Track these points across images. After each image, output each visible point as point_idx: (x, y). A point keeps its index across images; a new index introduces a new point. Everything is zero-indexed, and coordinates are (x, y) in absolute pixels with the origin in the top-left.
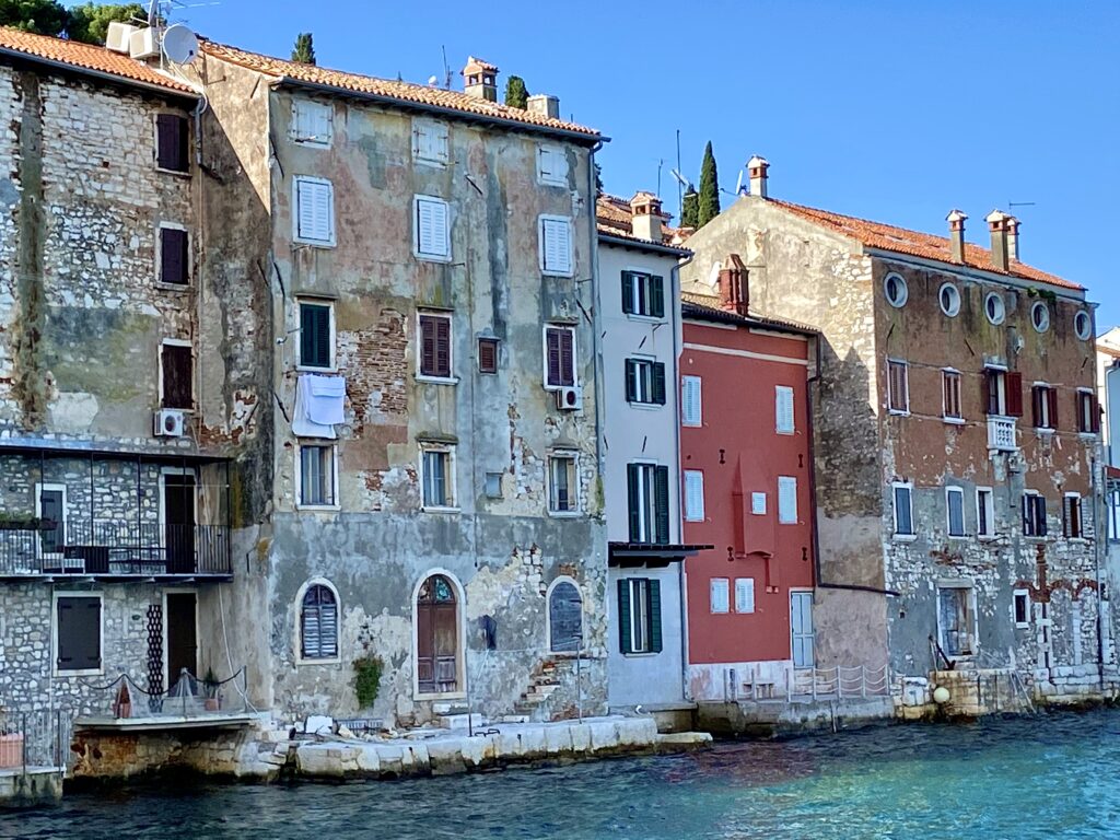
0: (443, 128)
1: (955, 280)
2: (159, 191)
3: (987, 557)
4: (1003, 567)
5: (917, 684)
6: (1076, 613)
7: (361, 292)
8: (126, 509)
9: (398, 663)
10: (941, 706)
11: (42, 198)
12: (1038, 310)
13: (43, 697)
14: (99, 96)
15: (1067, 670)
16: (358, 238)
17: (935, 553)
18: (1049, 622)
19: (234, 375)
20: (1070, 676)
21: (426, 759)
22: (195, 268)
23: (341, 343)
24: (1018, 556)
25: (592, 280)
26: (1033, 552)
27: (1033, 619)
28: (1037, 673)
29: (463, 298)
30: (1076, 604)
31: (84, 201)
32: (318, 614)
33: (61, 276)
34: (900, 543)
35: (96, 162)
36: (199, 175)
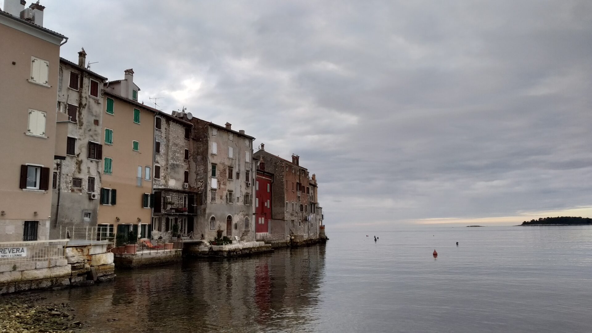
0: (233, 135)
1: (294, 167)
2: (185, 142)
3: (296, 215)
4: (298, 216)
5: (289, 236)
6: (306, 225)
7: (220, 163)
8: (178, 201)
9: (224, 231)
10: (292, 240)
11: (169, 142)
12: (303, 173)
14: (177, 124)
15: (305, 234)
16: (220, 153)
17: (290, 214)
18: (303, 226)
19: (198, 177)
20: (305, 236)
21: (234, 249)
22: (189, 157)
23: (217, 173)
25: (252, 164)
26: (301, 214)
27: (301, 226)
28: (302, 235)
29: (234, 166)
30: (306, 223)
31: (175, 144)
32: (213, 222)
33: (171, 157)
34: (287, 211)
35: (176, 136)
36: (191, 140)
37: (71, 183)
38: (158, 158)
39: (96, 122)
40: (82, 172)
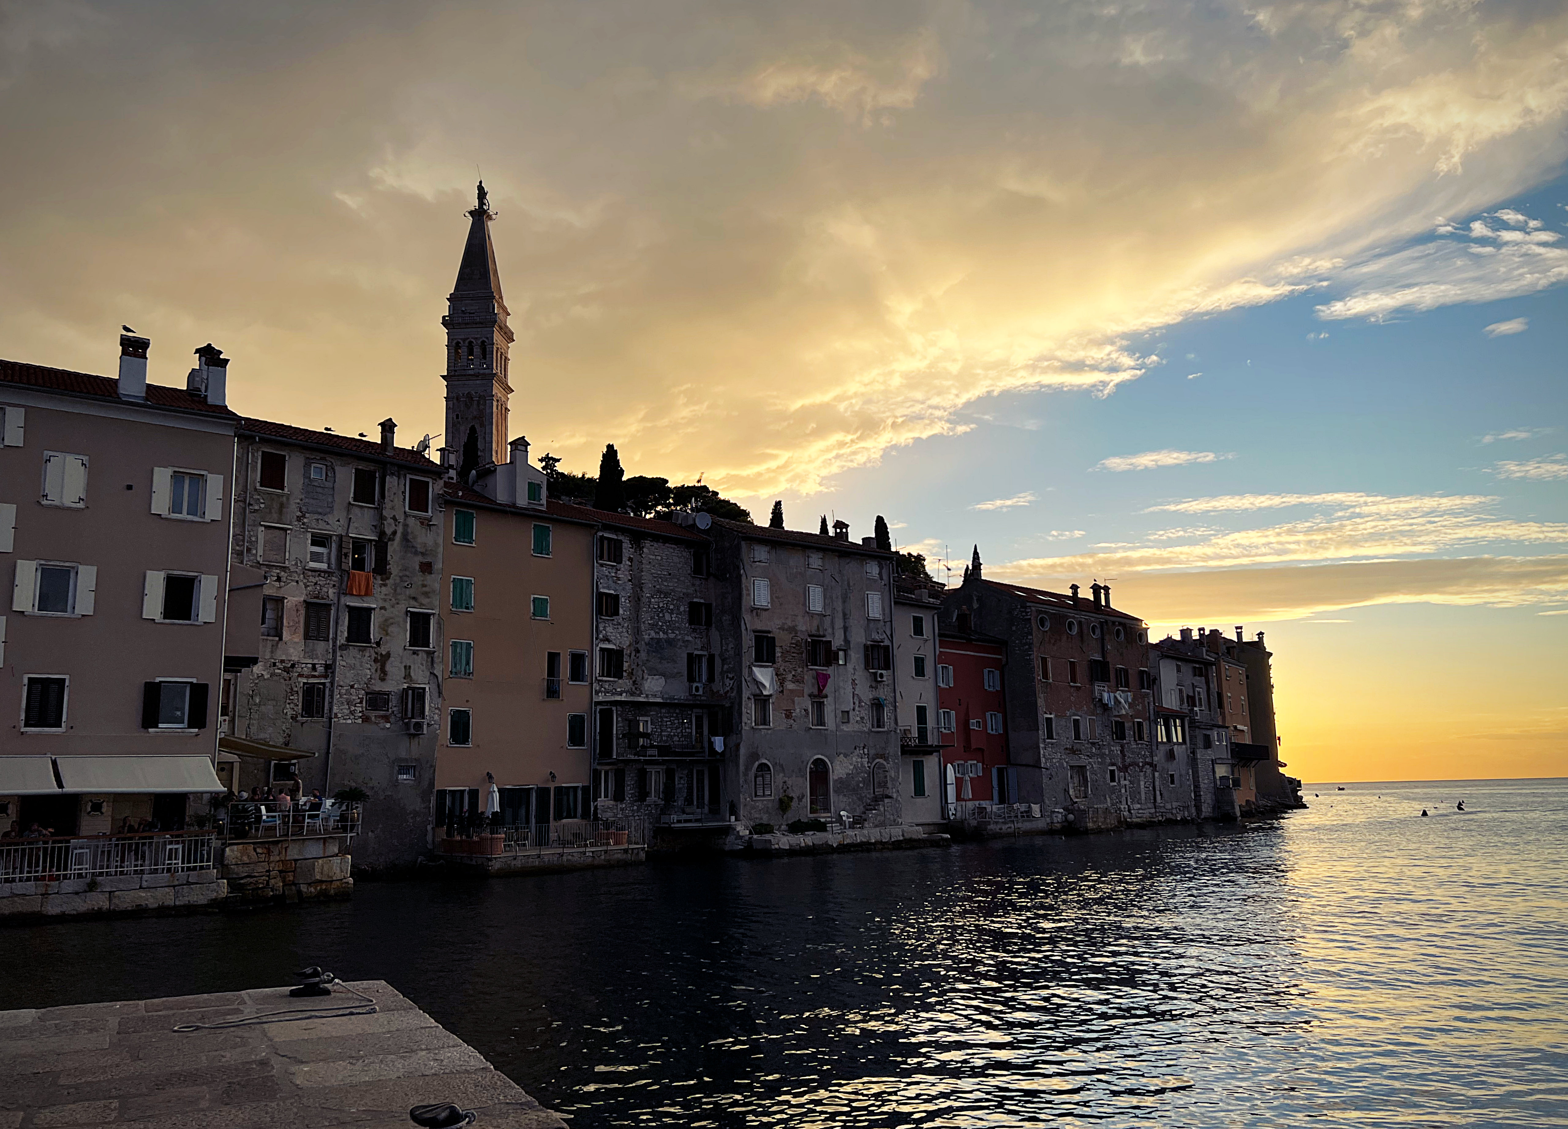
0: (820, 555)
1: (1074, 618)
3: (1094, 751)
4: (1102, 756)
5: (1058, 812)
6: (1142, 778)
7: (782, 629)
8: (677, 728)
9: (800, 799)
10: (1070, 823)
11: (641, 590)
12: (1118, 631)
13: (640, 814)
14: (667, 545)
15: (1137, 807)
16: (781, 604)
17: (1066, 749)
18: (1127, 782)
19: (726, 667)
20: (1139, 809)
22: (711, 619)
24: (1110, 751)
25: (891, 621)
26: (1119, 748)
27: (1119, 781)
28: (1122, 807)
29: (830, 631)
30: (1142, 774)
31: (660, 591)
32: (763, 776)
33: (649, 624)
34: (1049, 743)
35: (665, 573)
36: (708, 578)
37: (361, 702)
38: (608, 631)
39: (427, 568)
40: (388, 677)
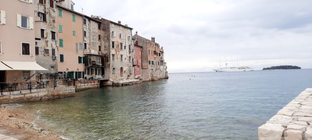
0: (122, 27)
1: (152, 43)
2: (98, 31)
7: (116, 41)
8: (97, 60)
11: (90, 31)
12: (157, 46)
17: (151, 66)
22: (101, 38)
23: (115, 46)
29: (123, 42)
32: (114, 70)
33: (92, 38)
35: (94, 28)
36: (101, 30)
37: (43, 51)
38: (85, 39)
39: (54, 21)
40: (48, 46)
